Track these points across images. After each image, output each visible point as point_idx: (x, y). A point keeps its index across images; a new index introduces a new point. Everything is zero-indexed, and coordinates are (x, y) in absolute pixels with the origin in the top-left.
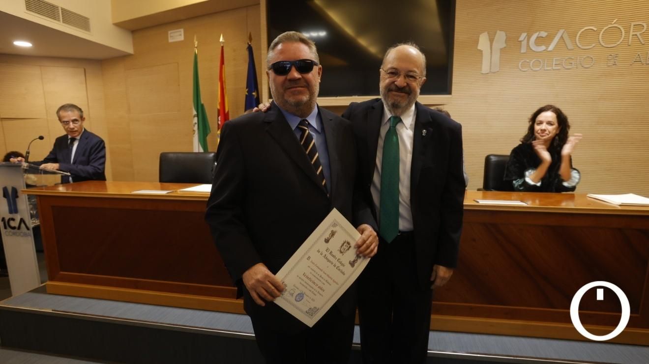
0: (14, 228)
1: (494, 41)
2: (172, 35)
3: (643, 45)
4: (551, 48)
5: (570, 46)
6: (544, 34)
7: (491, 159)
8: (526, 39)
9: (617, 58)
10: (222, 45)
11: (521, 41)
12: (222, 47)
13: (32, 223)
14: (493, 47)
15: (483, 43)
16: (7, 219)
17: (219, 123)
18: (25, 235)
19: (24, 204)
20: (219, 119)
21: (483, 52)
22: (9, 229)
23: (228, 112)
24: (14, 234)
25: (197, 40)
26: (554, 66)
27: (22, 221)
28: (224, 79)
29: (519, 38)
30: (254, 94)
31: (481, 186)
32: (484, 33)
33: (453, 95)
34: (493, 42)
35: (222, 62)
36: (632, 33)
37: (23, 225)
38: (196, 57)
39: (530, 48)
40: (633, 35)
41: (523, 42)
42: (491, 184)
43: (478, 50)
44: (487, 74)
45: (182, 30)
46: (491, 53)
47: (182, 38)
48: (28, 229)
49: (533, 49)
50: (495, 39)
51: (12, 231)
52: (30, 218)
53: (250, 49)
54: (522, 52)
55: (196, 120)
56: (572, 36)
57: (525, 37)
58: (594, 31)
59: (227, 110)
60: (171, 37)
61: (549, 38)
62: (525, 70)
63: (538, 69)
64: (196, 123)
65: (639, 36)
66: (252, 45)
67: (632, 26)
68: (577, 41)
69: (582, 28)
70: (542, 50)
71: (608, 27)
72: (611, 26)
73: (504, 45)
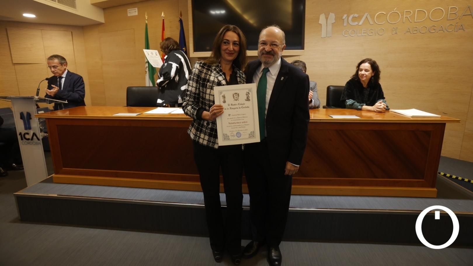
0: (28, 139)
1: (328, 19)
2: (130, 11)
3: (411, 22)
4: (361, 23)
5: (371, 23)
6: (356, 15)
7: (330, 88)
8: (347, 18)
9: (397, 30)
10: (163, 19)
11: (344, 19)
12: (163, 20)
13: (41, 135)
14: (328, 22)
15: (322, 19)
16: (23, 134)
18: (37, 144)
19: (35, 124)
21: (322, 25)
22: (25, 140)
24: (29, 143)
25: (147, 16)
26: (363, 33)
27: (34, 134)
29: (342, 17)
30: (184, 49)
31: (325, 104)
32: (322, 14)
33: (305, 50)
34: (327, 19)
35: (163, 29)
36: (405, 16)
37: (35, 137)
38: (147, 25)
39: (349, 23)
40: (406, 17)
41: (345, 20)
42: (331, 103)
43: (320, 24)
44: (325, 37)
45: (137, 9)
46: (327, 25)
47: (136, 14)
48: (38, 139)
49: (351, 24)
50: (329, 18)
51: (27, 141)
52: (40, 132)
53: (181, 21)
54: (344, 25)
55: (147, 65)
56: (372, 17)
57: (346, 17)
58: (384, 14)
60: (129, 13)
61: (360, 18)
62: (347, 36)
63: (354, 35)
64: (147, 67)
65: (408, 17)
66: (182, 19)
67: (405, 12)
68: (375, 20)
69: (377, 13)
70: (355, 24)
71: (391, 12)
72: (394, 12)
73: (334, 21)
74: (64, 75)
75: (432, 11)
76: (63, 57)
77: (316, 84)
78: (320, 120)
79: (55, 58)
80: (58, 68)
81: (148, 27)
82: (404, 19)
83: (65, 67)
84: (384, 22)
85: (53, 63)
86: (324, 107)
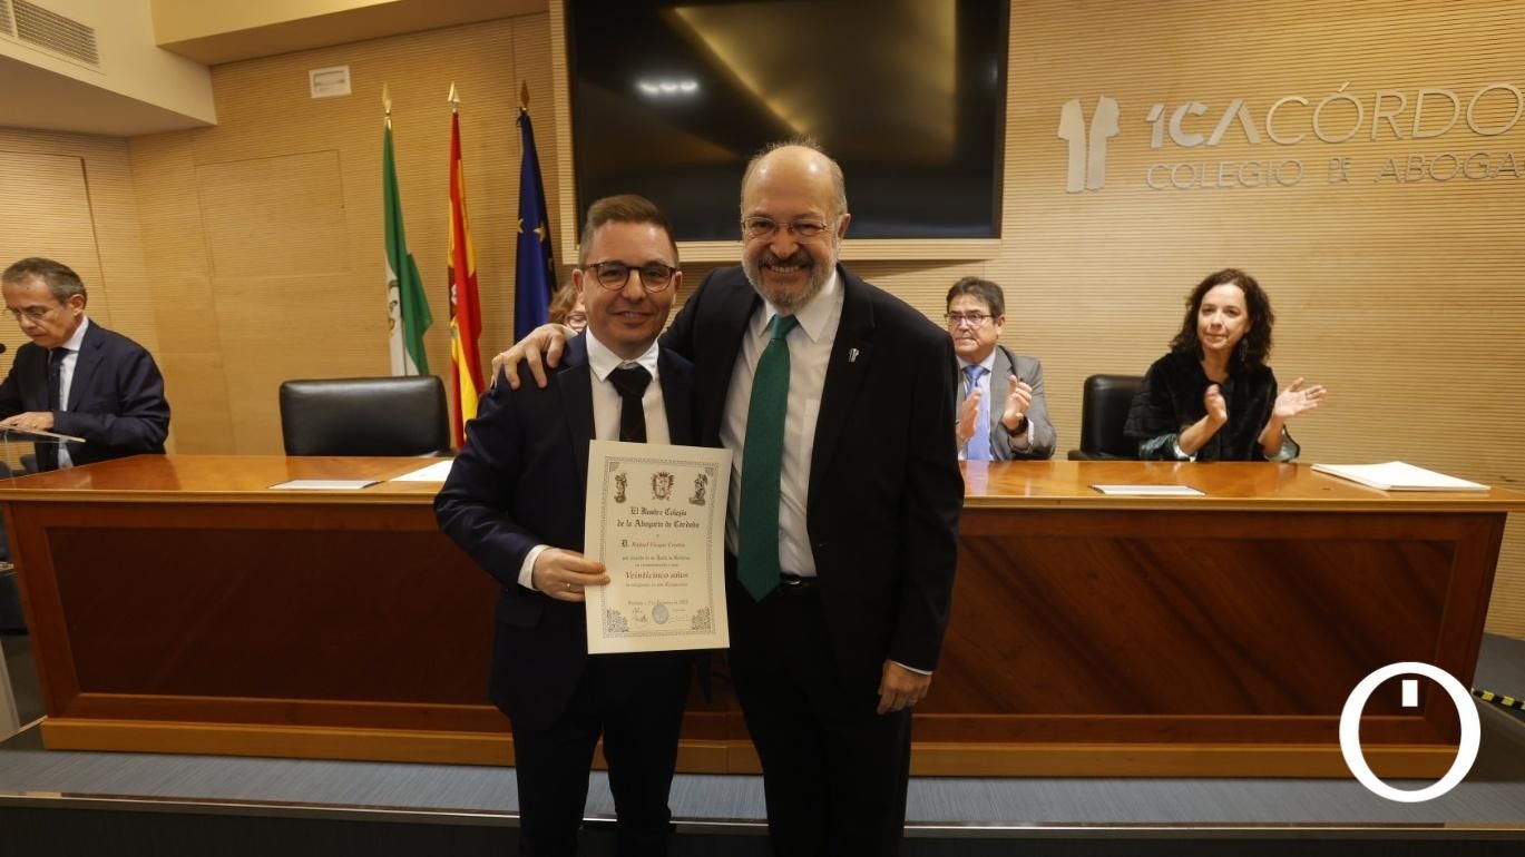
1: (1094, 121)
2: (318, 80)
3: (1400, 139)
4: (1214, 139)
5: (1255, 137)
6: (1199, 108)
7: (1097, 385)
8: (1162, 117)
9: (1348, 166)
10: (454, 111)
11: (1151, 122)
12: (456, 116)
14: (1092, 133)
15: (1070, 121)
17: (454, 300)
20: (454, 293)
21: (1070, 144)
23: (475, 274)
25: (390, 98)
26: (1220, 178)
28: (461, 196)
29: (1146, 115)
30: (538, 231)
31: (1076, 445)
32: (1070, 102)
33: (1003, 238)
34: (1090, 122)
35: (456, 154)
36: (1377, 114)
38: (388, 134)
39: (1171, 138)
40: (1380, 118)
41: (1155, 125)
42: (1098, 440)
43: (1059, 139)
44: (1080, 192)
45: (346, 69)
46: (1088, 146)
47: (346, 89)
49: (1179, 142)
50: (1095, 118)
53: (525, 122)
54: (1153, 146)
55: (394, 294)
56: (1259, 115)
57: (1160, 114)
58: (1304, 106)
59: (471, 271)
60: (316, 85)
61: (1212, 117)
62: (1161, 186)
63: (1187, 185)
64: (395, 302)
65: (1392, 121)
66: (529, 114)
67: (1379, 100)
68: (1269, 127)
69: (1278, 99)
70: (1195, 143)
71: (1330, 99)
72: (1338, 96)
73: (1114, 130)
74: (75, 345)
75: (1477, 96)
76: (66, 268)
77: (1039, 366)
78: (1059, 501)
79: (32, 276)
80: (49, 314)
81: (395, 142)
82: (1375, 127)
83: (79, 310)
84: (1302, 136)
85: (26, 295)
86: (1072, 456)
